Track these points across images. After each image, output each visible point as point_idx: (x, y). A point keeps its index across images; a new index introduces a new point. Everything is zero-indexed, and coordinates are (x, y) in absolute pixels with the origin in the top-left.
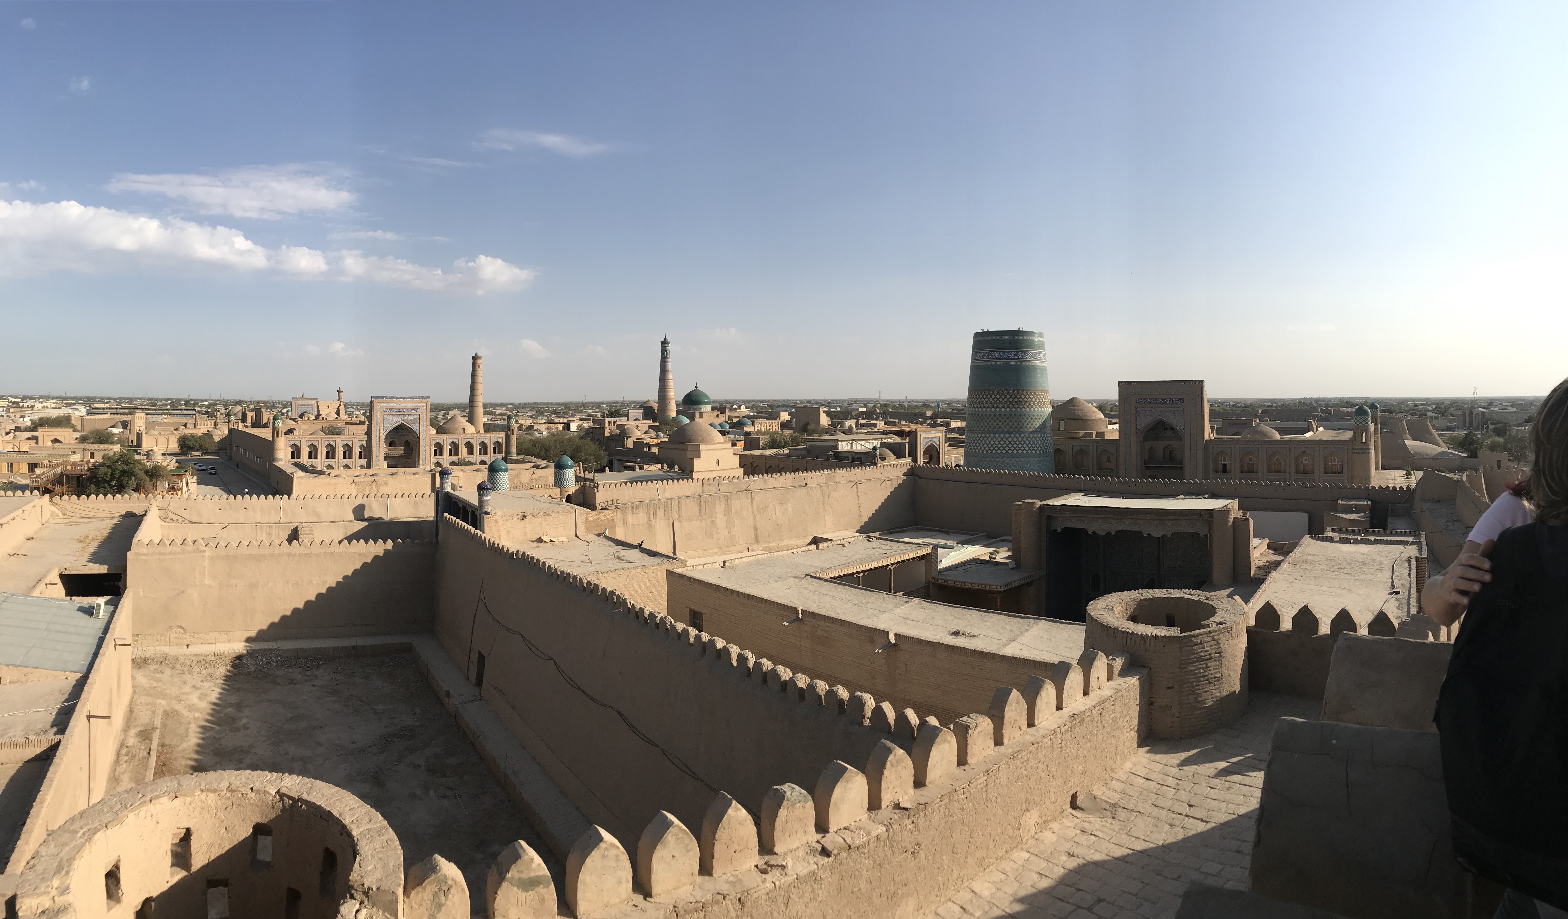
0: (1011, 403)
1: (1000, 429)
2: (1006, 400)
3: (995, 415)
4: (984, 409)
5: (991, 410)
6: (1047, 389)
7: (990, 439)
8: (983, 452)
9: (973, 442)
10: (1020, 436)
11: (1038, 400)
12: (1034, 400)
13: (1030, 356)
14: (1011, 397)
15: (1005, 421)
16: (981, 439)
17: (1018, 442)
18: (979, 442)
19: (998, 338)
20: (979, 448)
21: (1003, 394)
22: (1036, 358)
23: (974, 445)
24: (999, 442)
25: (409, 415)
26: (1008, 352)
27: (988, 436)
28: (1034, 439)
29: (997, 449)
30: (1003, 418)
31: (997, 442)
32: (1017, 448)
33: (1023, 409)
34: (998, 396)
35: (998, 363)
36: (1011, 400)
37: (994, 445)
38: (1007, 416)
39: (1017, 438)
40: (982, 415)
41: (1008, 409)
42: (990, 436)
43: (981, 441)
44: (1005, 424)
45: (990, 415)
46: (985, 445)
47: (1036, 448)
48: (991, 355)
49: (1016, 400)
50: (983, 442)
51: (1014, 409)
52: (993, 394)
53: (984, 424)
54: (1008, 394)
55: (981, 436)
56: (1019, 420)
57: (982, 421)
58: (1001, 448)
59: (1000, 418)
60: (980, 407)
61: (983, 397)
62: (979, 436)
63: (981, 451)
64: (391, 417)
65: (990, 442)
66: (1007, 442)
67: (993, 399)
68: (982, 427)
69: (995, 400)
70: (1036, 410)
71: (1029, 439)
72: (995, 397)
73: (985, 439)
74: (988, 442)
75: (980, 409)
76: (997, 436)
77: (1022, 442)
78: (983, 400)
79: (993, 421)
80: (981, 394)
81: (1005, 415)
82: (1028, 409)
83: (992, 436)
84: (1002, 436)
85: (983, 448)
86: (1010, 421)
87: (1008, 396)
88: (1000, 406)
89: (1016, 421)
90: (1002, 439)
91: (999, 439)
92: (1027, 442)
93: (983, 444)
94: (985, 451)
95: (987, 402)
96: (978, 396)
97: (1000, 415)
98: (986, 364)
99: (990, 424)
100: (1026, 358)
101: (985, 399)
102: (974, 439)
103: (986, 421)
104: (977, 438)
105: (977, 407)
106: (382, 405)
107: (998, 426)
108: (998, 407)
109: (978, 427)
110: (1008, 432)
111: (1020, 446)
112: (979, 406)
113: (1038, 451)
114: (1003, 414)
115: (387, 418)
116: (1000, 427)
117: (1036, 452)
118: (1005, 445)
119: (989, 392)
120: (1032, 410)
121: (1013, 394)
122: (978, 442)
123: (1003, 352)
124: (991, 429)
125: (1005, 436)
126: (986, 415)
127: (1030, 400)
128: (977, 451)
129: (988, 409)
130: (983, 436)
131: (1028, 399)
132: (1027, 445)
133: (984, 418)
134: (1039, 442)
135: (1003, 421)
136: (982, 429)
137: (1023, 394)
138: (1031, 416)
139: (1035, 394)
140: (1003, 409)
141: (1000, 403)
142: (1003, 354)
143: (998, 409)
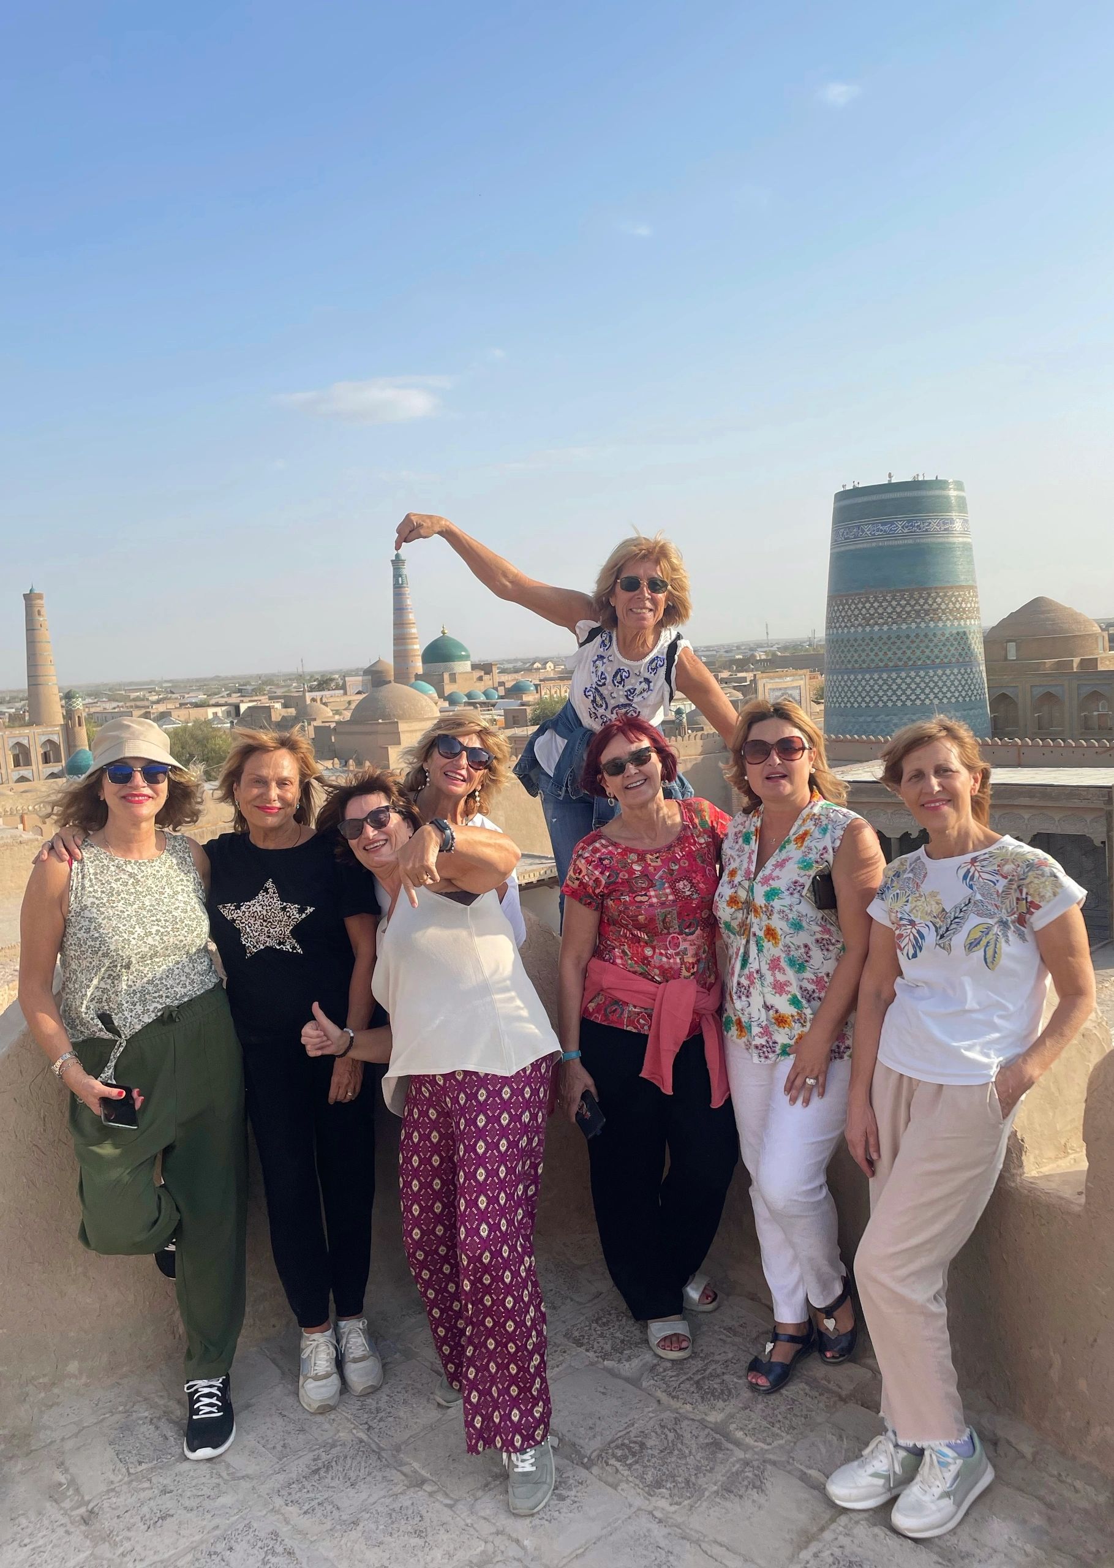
0: (899, 615)
1: (881, 665)
2: (889, 610)
3: (872, 639)
4: (852, 630)
5: (864, 630)
6: (970, 583)
7: (863, 683)
8: (852, 706)
9: (835, 689)
10: (917, 675)
11: (951, 606)
12: (943, 606)
13: (934, 526)
14: (899, 604)
15: (889, 649)
16: (849, 683)
17: (913, 686)
18: (846, 689)
19: (874, 498)
20: (846, 700)
21: (885, 600)
22: (945, 530)
23: (837, 695)
24: (881, 686)
26: (892, 523)
27: (860, 677)
28: (944, 678)
29: (876, 699)
30: (885, 643)
31: (876, 688)
32: (913, 697)
33: (923, 625)
34: (876, 605)
35: (874, 544)
36: (899, 609)
37: (872, 694)
38: (892, 640)
39: (913, 679)
40: (848, 641)
41: (895, 627)
42: (863, 678)
43: (849, 687)
44: (890, 654)
45: (863, 640)
46: (856, 694)
47: (949, 695)
48: (863, 531)
49: (908, 608)
50: (853, 689)
51: (904, 626)
52: (868, 601)
53: (852, 657)
54: (893, 599)
55: (849, 679)
56: (915, 645)
57: (849, 651)
58: (885, 698)
59: (880, 644)
60: (846, 626)
61: (850, 608)
62: (846, 677)
63: (849, 705)
65: (864, 687)
66: (894, 687)
67: (868, 610)
68: (849, 662)
69: (872, 611)
70: (949, 623)
71: (936, 679)
72: (872, 606)
73: (856, 683)
74: (860, 688)
75: (846, 631)
76: (876, 676)
77: (923, 685)
78: (850, 613)
79: (868, 649)
80: (847, 603)
81: (889, 638)
82: (932, 624)
83: (867, 676)
84: (885, 676)
85: (852, 700)
86: (899, 648)
87: (894, 603)
88: (881, 621)
89: (909, 648)
90: (885, 682)
91: (880, 682)
92: (932, 685)
93: (852, 693)
94: (856, 705)
95: (856, 617)
96: (841, 607)
97: (881, 638)
98: (852, 547)
99: (864, 655)
100: (927, 531)
101: (852, 611)
102: (837, 683)
103: (856, 651)
104: (843, 683)
105: (840, 626)
107: (877, 659)
108: (876, 623)
109: (843, 662)
110: (896, 668)
111: (918, 691)
112: (843, 624)
113: (953, 700)
114: (885, 637)
116: (881, 660)
117: (949, 702)
118: (889, 693)
119: (860, 599)
120: (940, 624)
121: (903, 598)
122: (843, 690)
123: (884, 524)
124: (864, 666)
125: (889, 677)
126: (856, 640)
127: (935, 606)
128: (843, 705)
129: (860, 629)
130: (852, 677)
131: (931, 605)
132: (932, 689)
133: (852, 646)
134: (956, 683)
135: (885, 648)
136: (849, 666)
137: (921, 597)
138: (939, 636)
139: (945, 595)
140: (885, 628)
141: (881, 616)
142: (886, 528)
143: (876, 628)
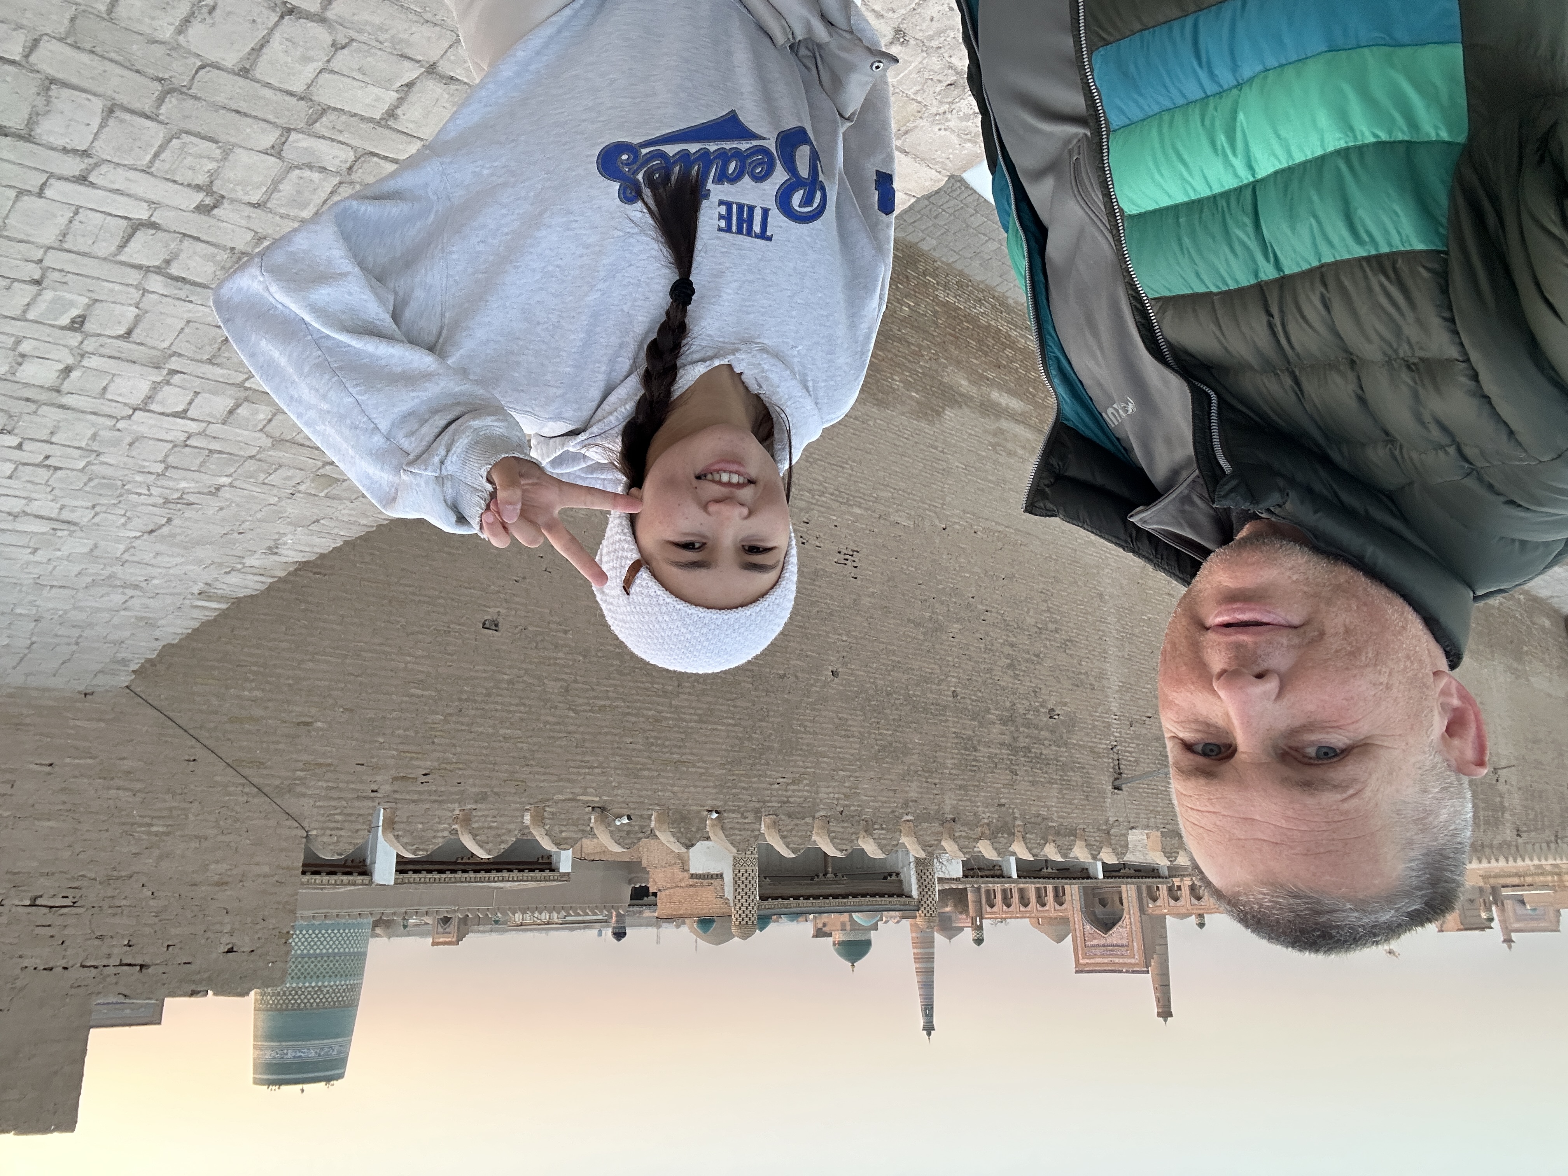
0: (296, 993)
2: (303, 997)
4: (332, 983)
5: (323, 983)
12: (269, 998)
13: (268, 1054)
14: (296, 1000)
18: (342, 942)
19: (305, 1075)
20: (345, 935)
21: (306, 1004)
22: (260, 1051)
23: (352, 939)
25: (1098, 946)
26: (294, 1057)
27: (331, 951)
30: (309, 974)
34: (312, 1000)
40: (336, 976)
41: (301, 985)
46: (336, 939)
50: (337, 943)
51: (294, 985)
52: (318, 1004)
53: (335, 965)
54: (298, 1004)
57: (337, 969)
59: (312, 973)
60: (337, 986)
61: (333, 998)
62: (342, 951)
63: (343, 932)
64: (1120, 942)
67: (318, 997)
68: (338, 961)
69: (315, 996)
72: (315, 999)
78: (333, 995)
79: (322, 970)
81: (305, 977)
84: (312, 952)
85: (338, 936)
86: (300, 970)
88: (310, 989)
93: (339, 940)
94: (336, 931)
95: (328, 992)
97: (311, 977)
100: (272, 1051)
101: (330, 996)
102: (351, 946)
103: (331, 969)
104: (346, 946)
106: (1133, 961)
107: (317, 963)
108: (313, 987)
110: (304, 956)
114: (308, 978)
115: (1124, 942)
119: (330, 1005)
122: (346, 941)
123: (299, 1057)
125: (309, 951)
126: (330, 976)
127: (273, 998)
128: (348, 932)
129: (326, 983)
130: (336, 951)
131: (277, 998)
133: (333, 972)
135: (309, 970)
136: (338, 958)
139: (267, 1005)
140: (307, 984)
141: (309, 993)
142: (299, 1054)
143: (313, 984)
